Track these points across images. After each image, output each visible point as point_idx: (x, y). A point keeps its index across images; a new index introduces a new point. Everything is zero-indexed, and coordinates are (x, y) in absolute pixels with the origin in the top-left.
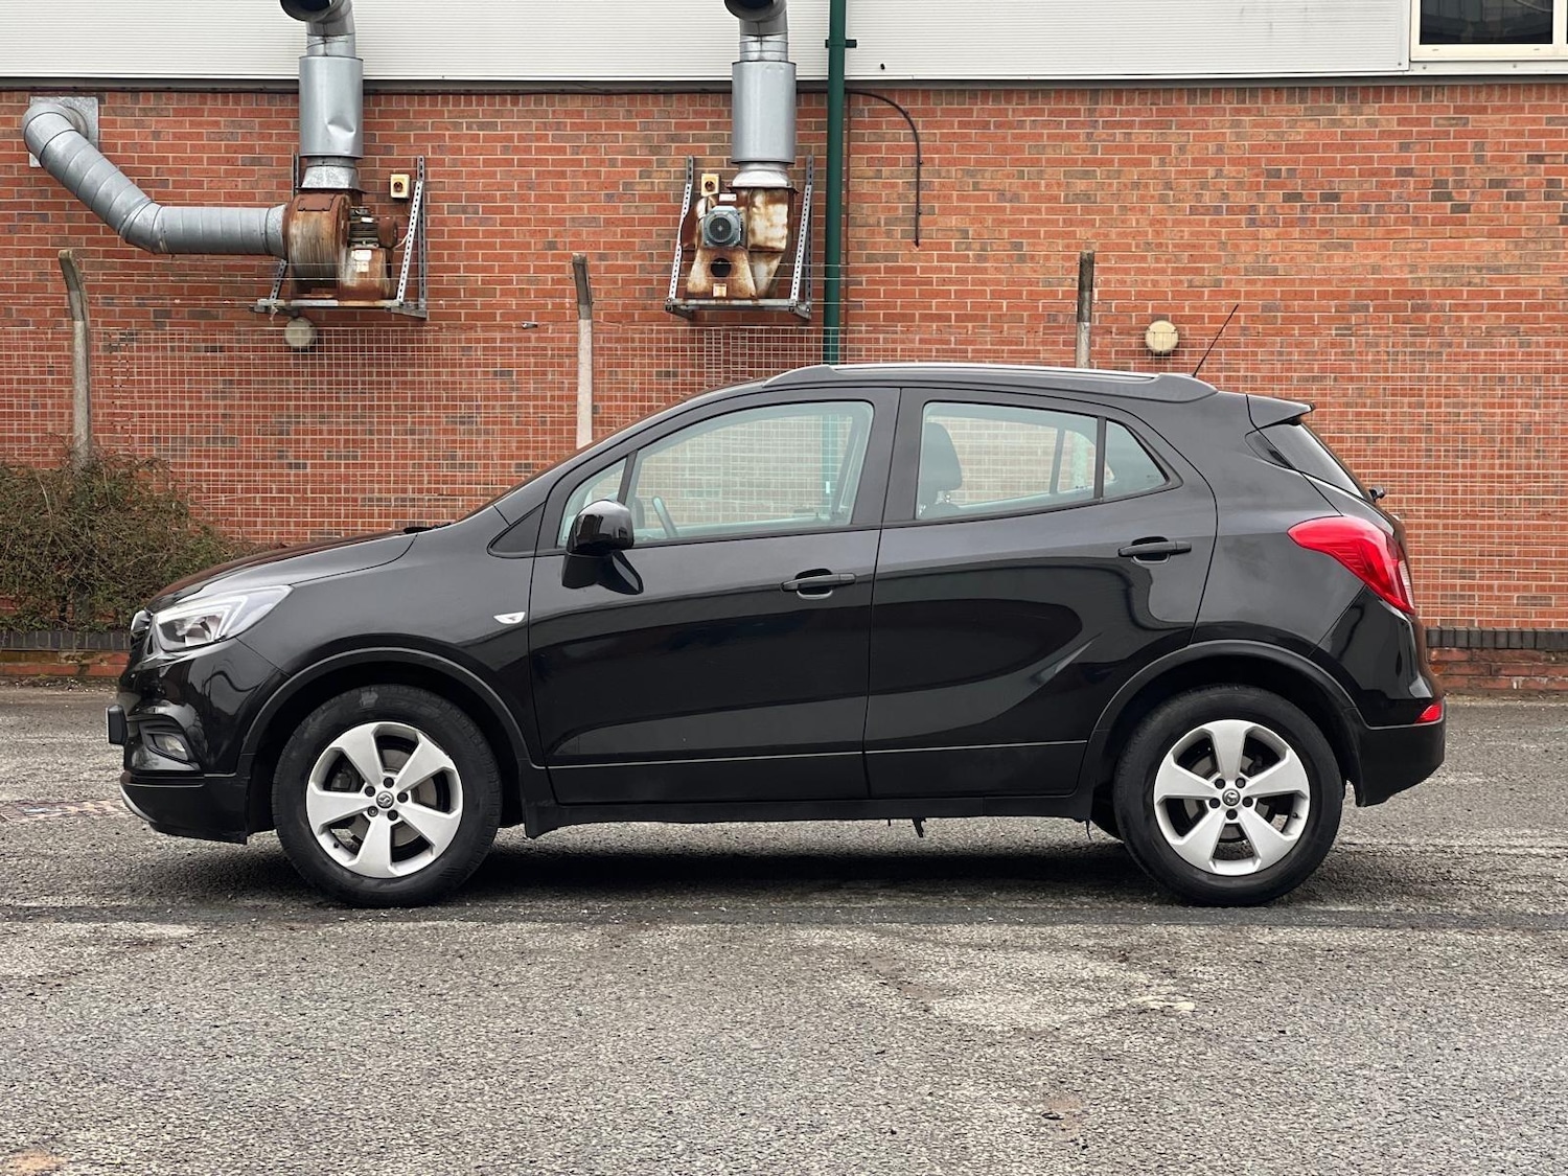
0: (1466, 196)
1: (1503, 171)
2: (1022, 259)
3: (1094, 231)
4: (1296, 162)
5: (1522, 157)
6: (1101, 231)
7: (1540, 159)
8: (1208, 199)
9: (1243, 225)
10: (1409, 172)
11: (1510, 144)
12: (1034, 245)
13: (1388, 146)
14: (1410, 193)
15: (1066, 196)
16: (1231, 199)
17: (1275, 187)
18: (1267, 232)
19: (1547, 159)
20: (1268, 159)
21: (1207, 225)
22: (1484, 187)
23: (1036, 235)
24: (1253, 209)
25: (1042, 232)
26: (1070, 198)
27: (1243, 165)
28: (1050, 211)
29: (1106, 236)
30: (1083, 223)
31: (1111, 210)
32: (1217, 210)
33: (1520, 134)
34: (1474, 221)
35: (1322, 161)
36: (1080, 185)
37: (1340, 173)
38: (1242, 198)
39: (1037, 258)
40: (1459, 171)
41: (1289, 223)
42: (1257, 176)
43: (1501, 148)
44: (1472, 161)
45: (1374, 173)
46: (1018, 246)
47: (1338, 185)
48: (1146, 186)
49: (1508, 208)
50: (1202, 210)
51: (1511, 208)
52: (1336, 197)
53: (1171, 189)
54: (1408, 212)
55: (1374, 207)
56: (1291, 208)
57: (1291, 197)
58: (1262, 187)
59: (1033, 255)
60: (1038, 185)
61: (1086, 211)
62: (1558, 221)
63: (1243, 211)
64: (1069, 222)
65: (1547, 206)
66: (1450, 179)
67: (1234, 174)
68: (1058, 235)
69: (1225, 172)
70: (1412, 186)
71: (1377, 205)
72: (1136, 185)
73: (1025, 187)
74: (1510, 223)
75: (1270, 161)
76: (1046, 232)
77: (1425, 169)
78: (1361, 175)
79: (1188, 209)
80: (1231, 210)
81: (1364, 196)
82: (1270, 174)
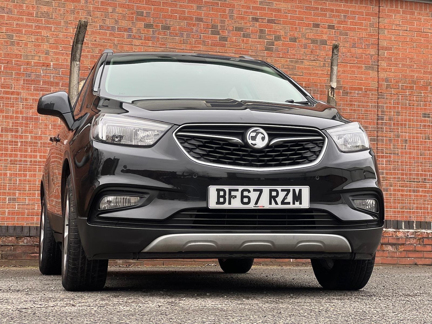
0: (226, 34)
1: (241, 24)
2: (12, 44)
3: (51, 32)
4: (150, 9)
5: (249, 18)
6: (55, 33)
7: (256, 20)
8: (109, 22)
9: (125, 37)
10: (200, 20)
11: (245, 12)
12: (19, 37)
13: (192, 6)
14: (201, 30)
15: (37, 13)
16: (120, 24)
17: (140, 20)
18: (137, 42)
19: (260, 20)
20: (137, 6)
21: (108, 36)
22: (233, 30)
23: (20, 32)
24: (130, 30)
25: (24, 31)
26: (39, 15)
27: (125, 8)
28: (28, 20)
29: (57, 36)
30: (45, 28)
31: (59, 23)
32: (113, 28)
33: (249, 8)
34: (229, 46)
35: (162, 10)
36: (45, 9)
37: (170, 17)
38: (124, 24)
39: (21, 44)
40: (223, 22)
41: (147, 39)
42: (132, 14)
43: (241, 13)
44: (228, 17)
45: (185, 19)
46: (11, 37)
47: (170, 22)
48: (78, 13)
49: (243, 41)
50: (105, 28)
51: (245, 41)
52: (168, 28)
53: (91, 16)
54: (200, 38)
55: (185, 34)
56: (148, 31)
57: (148, 26)
58: (134, 20)
59: (19, 43)
60: (22, 6)
61: (47, 22)
62: (264, 49)
63: (125, 30)
64: (39, 27)
65: (260, 42)
66: (219, 25)
67: (121, 12)
68: (32, 33)
69: (117, 10)
70: (202, 26)
71: (187, 34)
72: (73, 12)
73: (15, 6)
74: (244, 48)
75: (138, 7)
76: (25, 31)
77: (208, 19)
78: (180, 19)
79: (99, 26)
80: (119, 29)
81: (181, 29)
82: (138, 13)
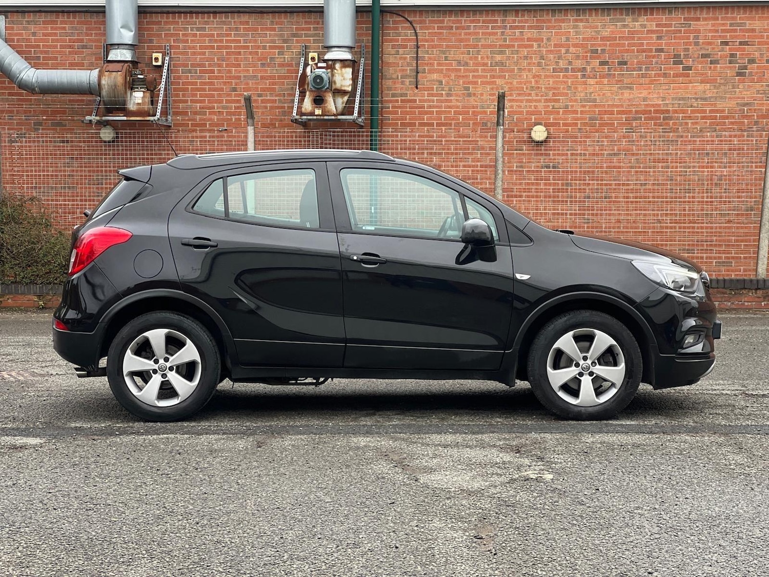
0: (690, 63)
1: (708, 50)
2: (469, 95)
3: (505, 81)
4: (605, 45)
5: (718, 42)
6: (509, 81)
7: (726, 43)
8: (562, 64)
9: (579, 77)
10: (661, 50)
11: (712, 36)
12: (475, 88)
13: (651, 37)
14: (662, 61)
15: (491, 63)
16: (574, 64)
17: (595, 58)
18: (591, 81)
19: (730, 43)
20: (591, 44)
21: (561, 78)
22: (698, 58)
23: (476, 83)
24: (584, 69)
25: (479, 82)
26: (494, 64)
27: (579, 47)
28: (483, 70)
29: (511, 83)
30: (500, 77)
31: (513, 70)
32: (567, 70)
33: (717, 31)
34: (694, 75)
35: (618, 45)
36: (498, 58)
37: (627, 51)
38: (578, 64)
39: (477, 94)
40: (687, 50)
41: (602, 77)
42: (586, 52)
43: (707, 38)
44: (693, 44)
45: (644, 51)
46: (467, 89)
47: (626, 57)
48: (531, 58)
49: (711, 68)
50: (559, 70)
51: (712, 67)
52: (625, 63)
53: (544, 60)
54: (661, 70)
55: (644, 68)
56: (603, 69)
57: (603, 63)
58: (589, 58)
59: (475, 93)
60: (477, 57)
61: (501, 71)
62: (735, 75)
63: (579, 70)
64: (493, 77)
65: (729, 67)
66: (682, 54)
67: (575, 52)
68: (488, 83)
69: (571, 51)
70: (663, 57)
71: (646, 67)
72: (526, 58)
73: (471, 59)
74: (712, 75)
75: (592, 45)
76: (481, 81)
77: (669, 49)
78: (637, 52)
79: (552, 69)
80: (573, 70)
81: (639, 63)
82: (593, 51)
